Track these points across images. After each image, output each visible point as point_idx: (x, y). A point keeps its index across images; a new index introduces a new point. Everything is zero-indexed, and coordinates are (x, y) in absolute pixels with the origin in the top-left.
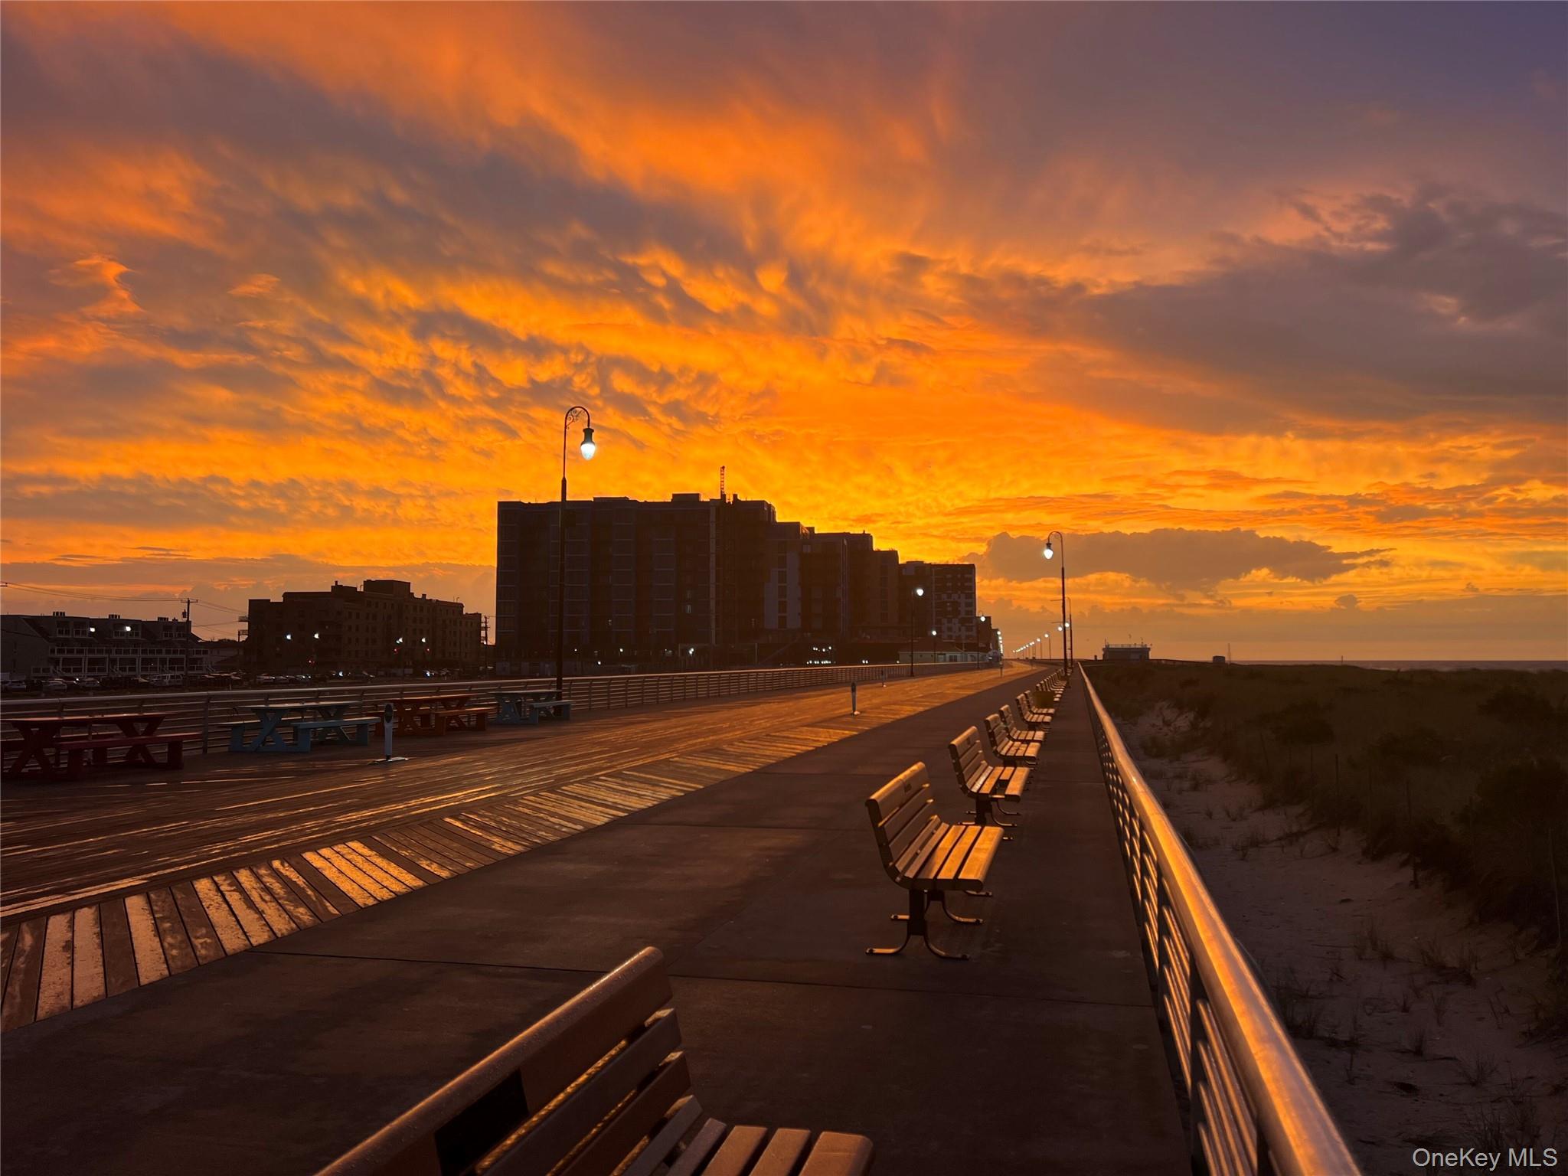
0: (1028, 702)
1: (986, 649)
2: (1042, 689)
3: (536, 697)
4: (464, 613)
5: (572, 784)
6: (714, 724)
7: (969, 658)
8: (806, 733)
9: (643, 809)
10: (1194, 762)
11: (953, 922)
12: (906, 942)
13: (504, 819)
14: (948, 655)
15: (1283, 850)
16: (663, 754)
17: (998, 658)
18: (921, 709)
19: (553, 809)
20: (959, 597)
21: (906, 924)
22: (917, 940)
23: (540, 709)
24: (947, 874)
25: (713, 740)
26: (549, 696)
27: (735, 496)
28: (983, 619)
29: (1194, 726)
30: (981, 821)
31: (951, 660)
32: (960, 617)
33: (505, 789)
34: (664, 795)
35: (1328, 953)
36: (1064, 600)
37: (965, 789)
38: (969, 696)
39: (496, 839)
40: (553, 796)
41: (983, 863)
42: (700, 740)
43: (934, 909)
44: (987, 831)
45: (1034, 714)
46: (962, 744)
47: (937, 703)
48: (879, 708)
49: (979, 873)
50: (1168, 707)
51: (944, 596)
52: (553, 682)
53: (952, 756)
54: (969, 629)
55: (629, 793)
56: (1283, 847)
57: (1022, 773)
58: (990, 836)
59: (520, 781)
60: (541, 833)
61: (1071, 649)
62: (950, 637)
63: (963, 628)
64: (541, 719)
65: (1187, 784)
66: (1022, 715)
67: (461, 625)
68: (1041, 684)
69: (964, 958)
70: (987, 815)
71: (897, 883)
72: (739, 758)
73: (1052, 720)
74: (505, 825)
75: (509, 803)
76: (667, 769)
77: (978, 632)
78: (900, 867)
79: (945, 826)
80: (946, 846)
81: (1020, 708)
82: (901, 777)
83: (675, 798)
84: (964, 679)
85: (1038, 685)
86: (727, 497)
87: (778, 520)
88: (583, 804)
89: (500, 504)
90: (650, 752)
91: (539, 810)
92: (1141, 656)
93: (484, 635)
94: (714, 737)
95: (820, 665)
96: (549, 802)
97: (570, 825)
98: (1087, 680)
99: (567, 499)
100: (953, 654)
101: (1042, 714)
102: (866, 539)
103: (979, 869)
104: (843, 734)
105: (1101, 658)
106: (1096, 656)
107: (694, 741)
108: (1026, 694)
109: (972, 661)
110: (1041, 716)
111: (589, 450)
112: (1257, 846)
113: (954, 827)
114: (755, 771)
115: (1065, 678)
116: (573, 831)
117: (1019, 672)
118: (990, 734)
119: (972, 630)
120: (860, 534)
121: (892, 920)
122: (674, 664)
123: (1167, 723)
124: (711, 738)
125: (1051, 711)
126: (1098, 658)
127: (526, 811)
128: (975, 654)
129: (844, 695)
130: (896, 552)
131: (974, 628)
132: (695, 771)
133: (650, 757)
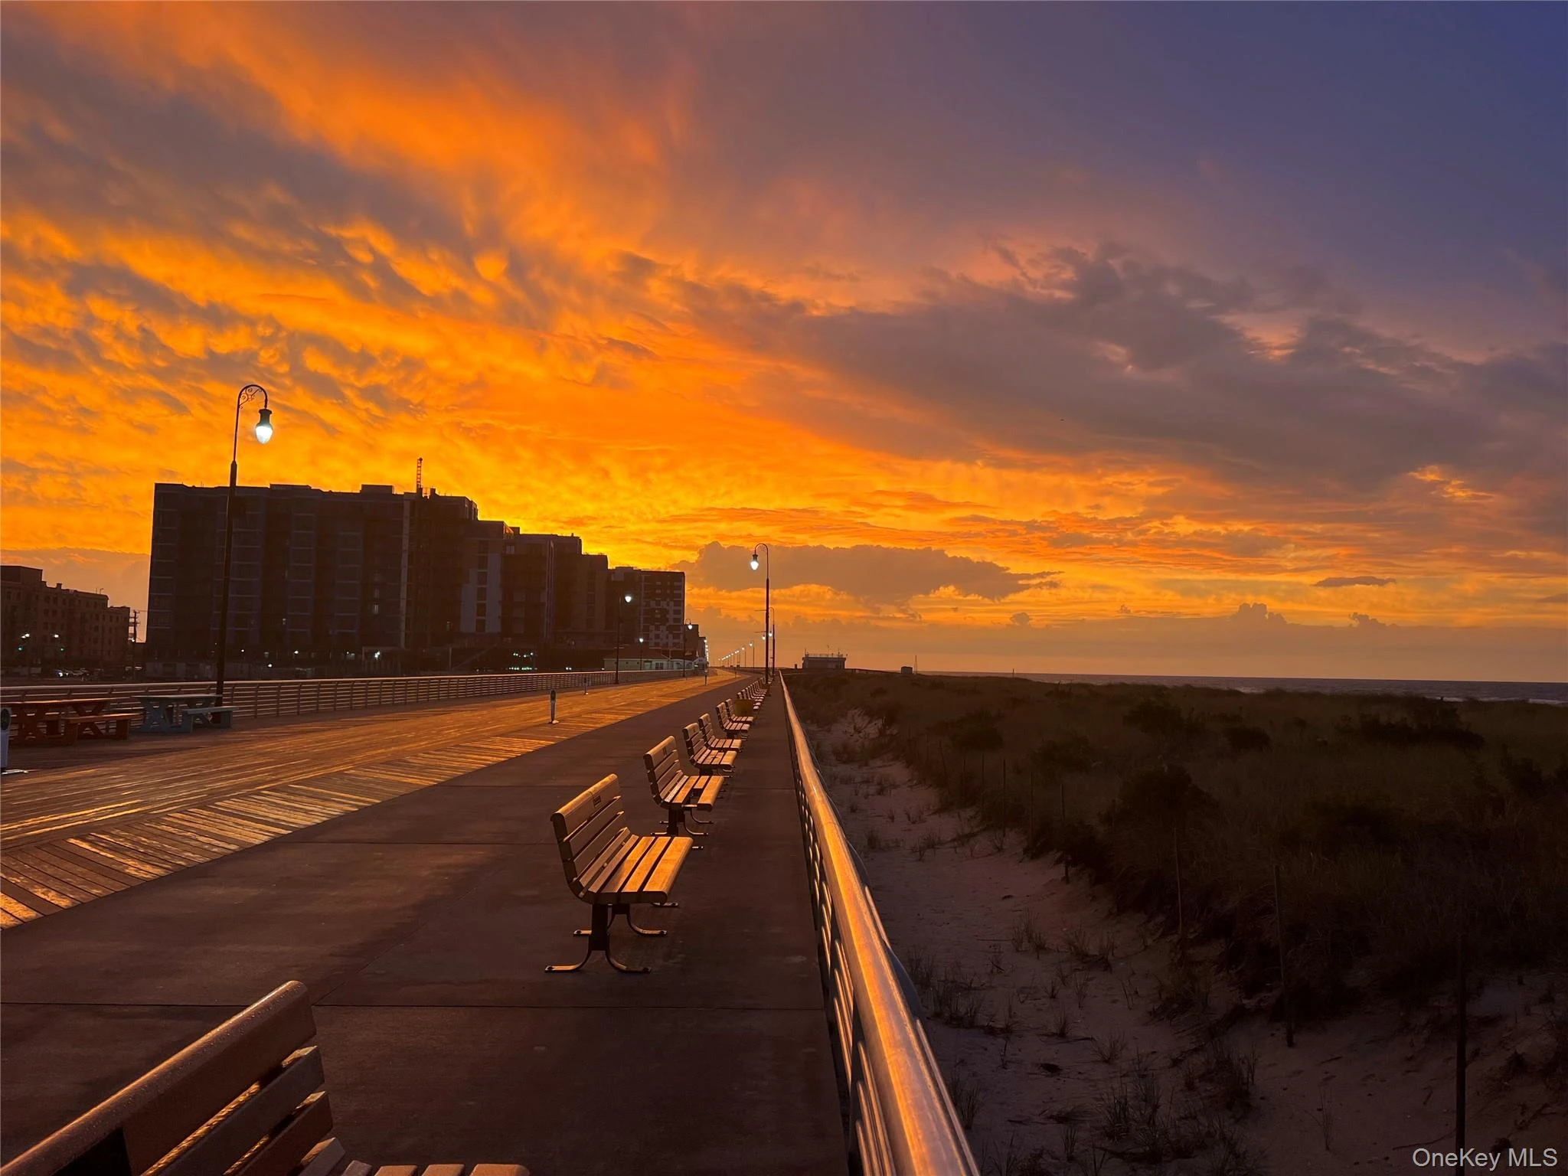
0: (728, 710)
1: (692, 657)
2: (743, 697)
3: (191, 702)
4: (109, 606)
5: (228, 799)
6: (399, 733)
7: (675, 667)
8: (499, 744)
9: (310, 827)
10: (879, 767)
11: (635, 934)
12: (588, 957)
13: (143, 839)
14: (654, 663)
15: (955, 851)
16: (336, 766)
17: (705, 666)
18: (623, 717)
19: (203, 827)
20: (668, 605)
21: (588, 938)
22: (599, 955)
23: (196, 716)
24: (632, 887)
25: (394, 751)
26: (207, 702)
27: (433, 491)
28: (690, 627)
29: (881, 733)
30: (673, 832)
31: (657, 668)
32: (668, 624)
33: (147, 805)
34: (335, 810)
35: (990, 947)
36: (767, 610)
37: (658, 799)
38: (672, 704)
39: (131, 863)
40: (205, 812)
41: (669, 874)
42: (380, 751)
43: (617, 924)
44: (676, 841)
45: (733, 722)
46: (657, 754)
47: (640, 711)
48: (579, 716)
49: (664, 884)
50: (859, 715)
51: (653, 604)
52: (212, 685)
53: (647, 766)
54: (676, 636)
55: (295, 809)
56: (955, 848)
57: (716, 781)
58: (679, 847)
59: (166, 796)
60: (187, 854)
61: (773, 658)
62: (657, 644)
63: (671, 636)
64: (197, 727)
65: (872, 789)
66: (721, 723)
67: (104, 619)
68: (742, 692)
69: (645, 971)
70: (680, 825)
71: (580, 898)
72: (422, 770)
73: (750, 728)
74: (143, 846)
75: (150, 821)
76: (339, 782)
77: (685, 640)
78: (584, 882)
79: (634, 838)
80: (634, 859)
81: (719, 717)
82: (591, 789)
83: (348, 814)
84: (668, 687)
85: (739, 693)
86: (424, 491)
87: (480, 518)
88: (239, 821)
89: (157, 485)
90: (322, 764)
91: (186, 829)
92: (837, 666)
93: (133, 632)
94: (397, 748)
95: (520, 671)
96: (201, 819)
97: (222, 844)
98: (785, 689)
99: (238, 484)
100: (659, 661)
101: (740, 722)
102: (575, 542)
103: (664, 880)
104: (539, 743)
105: (801, 667)
106: (796, 665)
107: (374, 752)
108: (726, 703)
109: (678, 668)
110: (741, 724)
111: (264, 433)
112: (933, 847)
113: (644, 838)
114: (440, 784)
115: (766, 686)
116: (224, 851)
117: (724, 679)
118: (687, 743)
119: (679, 638)
120: (568, 537)
121: (575, 935)
122: (355, 668)
123: (858, 731)
124: (393, 748)
125: (750, 719)
126: (798, 667)
127: (171, 829)
128: (681, 661)
129: (543, 704)
130: (606, 556)
131: (682, 637)
132: (371, 785)
133: (321, 769)
